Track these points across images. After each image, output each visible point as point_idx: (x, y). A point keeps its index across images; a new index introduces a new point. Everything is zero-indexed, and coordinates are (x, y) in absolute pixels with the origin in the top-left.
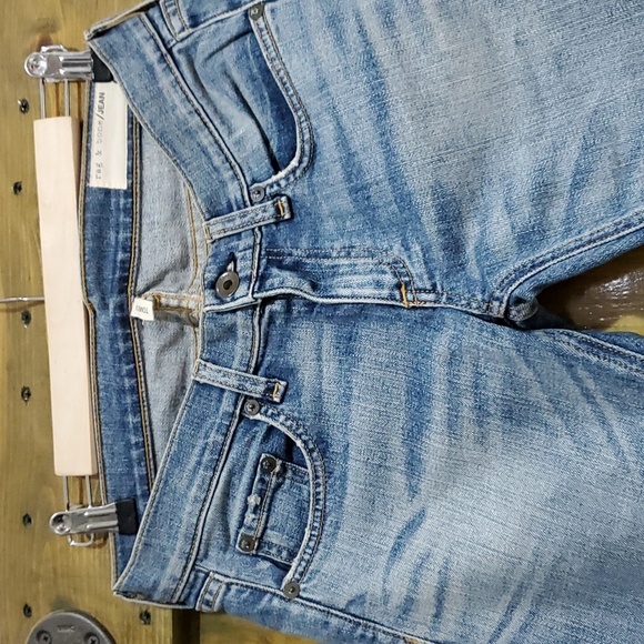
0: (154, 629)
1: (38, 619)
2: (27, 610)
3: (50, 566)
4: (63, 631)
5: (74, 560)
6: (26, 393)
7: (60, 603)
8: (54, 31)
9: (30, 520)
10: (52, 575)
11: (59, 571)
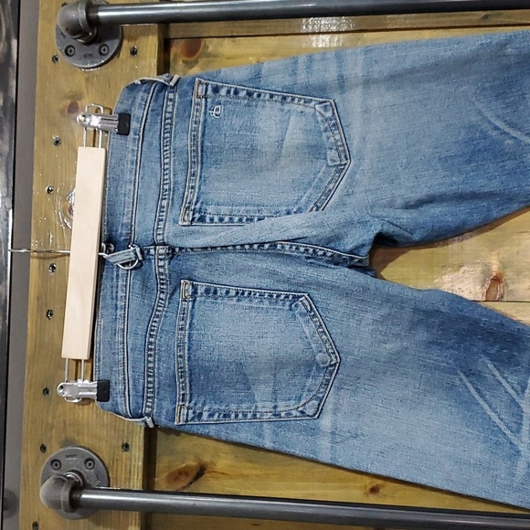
0: (131, 455)
1: (51, 453)
2: (43, 448)
3: (62, 419)
4: (69, 459)
5: (79, 415)
6: (50, 313)
7: (67, 442)
8: (80, 99)
9: (48, 393)
10: (62, 425)
11: (68, 422)
